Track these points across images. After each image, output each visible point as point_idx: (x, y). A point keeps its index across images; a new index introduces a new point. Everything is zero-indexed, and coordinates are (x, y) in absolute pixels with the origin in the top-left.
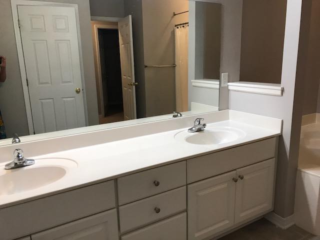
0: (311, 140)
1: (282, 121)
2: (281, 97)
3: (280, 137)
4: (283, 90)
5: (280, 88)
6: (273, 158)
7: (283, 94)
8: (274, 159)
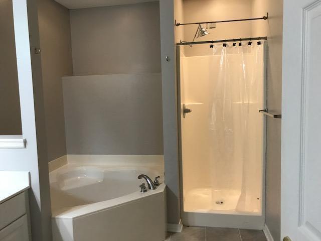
0: (66, 181)
1: (29, 173)
2: (25, 149)
3: (29, 190)
4: (25, 142)
5: (22, 140)
6: (24, 215)
7: (27, 146)
8: (26, 215)
